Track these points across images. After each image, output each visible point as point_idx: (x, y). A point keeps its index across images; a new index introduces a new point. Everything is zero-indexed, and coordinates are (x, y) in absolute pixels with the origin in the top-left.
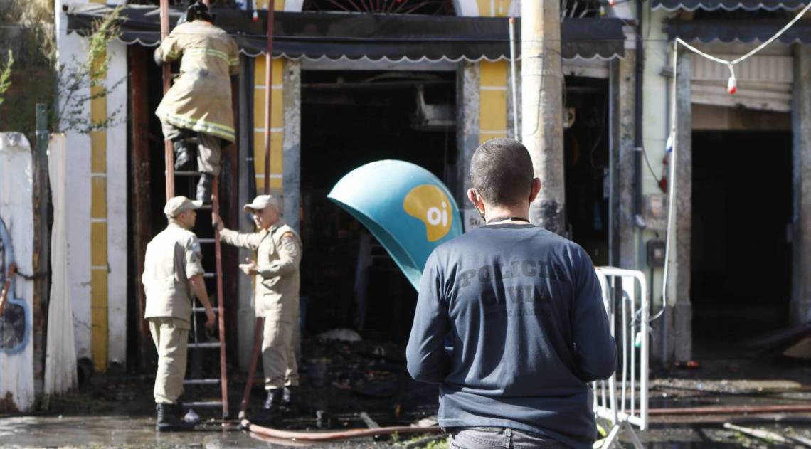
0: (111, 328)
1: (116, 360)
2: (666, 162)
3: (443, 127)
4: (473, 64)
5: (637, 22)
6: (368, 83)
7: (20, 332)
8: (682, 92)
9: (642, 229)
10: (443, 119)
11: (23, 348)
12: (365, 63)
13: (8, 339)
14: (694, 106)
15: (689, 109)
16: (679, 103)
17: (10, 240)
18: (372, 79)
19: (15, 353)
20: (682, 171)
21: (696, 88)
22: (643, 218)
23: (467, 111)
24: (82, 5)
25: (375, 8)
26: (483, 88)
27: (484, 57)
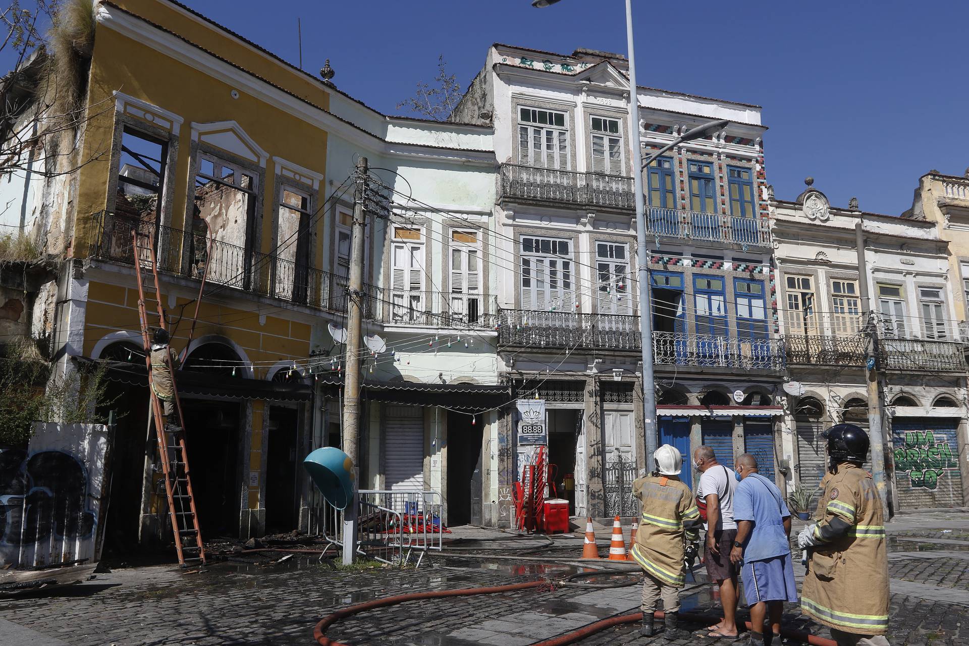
7: (90, 528)
11: (90, 537)
14: (330, 423)
19: (86, 539)
23: (248, 421)
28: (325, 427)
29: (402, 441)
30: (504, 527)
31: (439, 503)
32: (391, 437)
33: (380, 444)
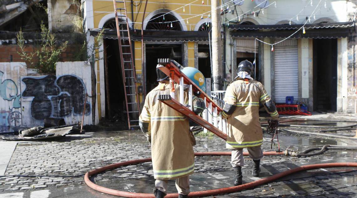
0: (102, 109)
1: (103, 117)
2: (231, 65)
3: (178, 58)
4: (186, 42)
5: (224, 32)
6: (159, 47)
7: (89, 110)
8: (235, 49)
9: (226, 82)
10: (178, 56)
11: (90, 114)
12: (161, 42)
13: (86, 112)
14: (237, 52)
15: (236, 53)
16: (234, 51)
17: (86, 88)
18: (160, 46)
19: (88, 115)
20: (235, 68)
21: (237, 48)
22: (226, 79)
23: (185, 54)
24: (93, 29)
25: (162, 29)
26: (189, 48)
27: (189, 41)
28: (234, 54)
29: (285, 61)
30: (350, 113)
31: (308, 97)
32: (278, 58)
33: (271, 62)
